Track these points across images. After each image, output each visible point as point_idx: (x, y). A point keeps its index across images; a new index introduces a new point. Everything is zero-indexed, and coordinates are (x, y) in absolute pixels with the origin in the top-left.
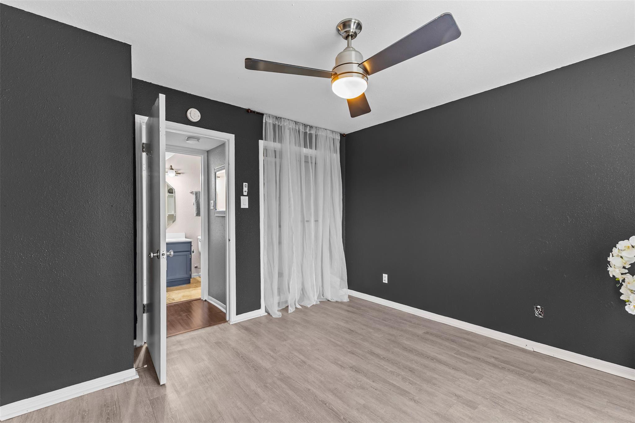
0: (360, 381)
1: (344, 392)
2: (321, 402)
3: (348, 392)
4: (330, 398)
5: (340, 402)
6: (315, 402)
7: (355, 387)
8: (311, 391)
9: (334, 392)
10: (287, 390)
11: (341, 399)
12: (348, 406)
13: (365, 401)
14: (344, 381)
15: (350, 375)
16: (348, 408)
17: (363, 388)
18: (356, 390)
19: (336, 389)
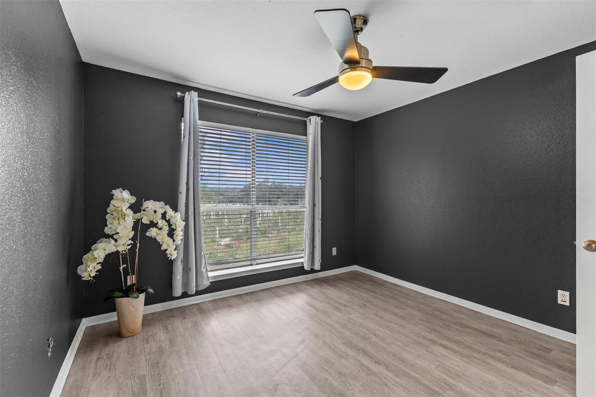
0: (341, 381)
1: (359, 370)
2: (380, 364)
3: (355, 370)
4: (373, 366)
5: (364, 362)
6: (386, 364)
7: (349, 375)
8: (394, 375)
9: (370, 372)
10: (421, 378)
11: (363, 365)
12: (356, 359)
13: (341, 361)
14: (360, 384)
15: (352, 392)
16: (356, 357)
17: (340, 374)
18: (347, 372)
19: (368, 375)
